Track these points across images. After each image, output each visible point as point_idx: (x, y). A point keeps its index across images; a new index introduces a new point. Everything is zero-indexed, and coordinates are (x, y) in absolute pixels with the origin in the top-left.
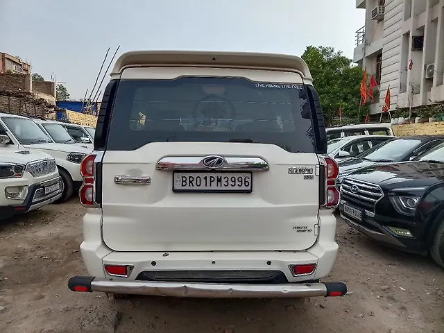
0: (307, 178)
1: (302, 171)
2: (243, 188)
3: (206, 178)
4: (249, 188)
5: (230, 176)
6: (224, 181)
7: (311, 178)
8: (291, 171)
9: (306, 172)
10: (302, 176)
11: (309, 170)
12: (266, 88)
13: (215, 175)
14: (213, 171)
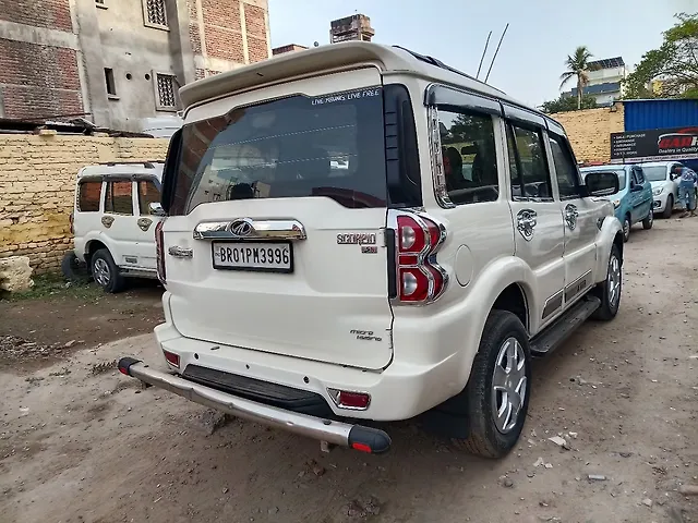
0: (365, 251)
1: (357, 240)
2: (282, 266)
3: (242, 251)
4: (288, 266)
5: (267, 247)
6: (261, 254)
7: (374, 251)
8: (342, 240)
9: (365, 241)
10: (358, 247)
11: (369, 238)
12: (326, 104)
13: (252, 247)
14: (241, 241)
